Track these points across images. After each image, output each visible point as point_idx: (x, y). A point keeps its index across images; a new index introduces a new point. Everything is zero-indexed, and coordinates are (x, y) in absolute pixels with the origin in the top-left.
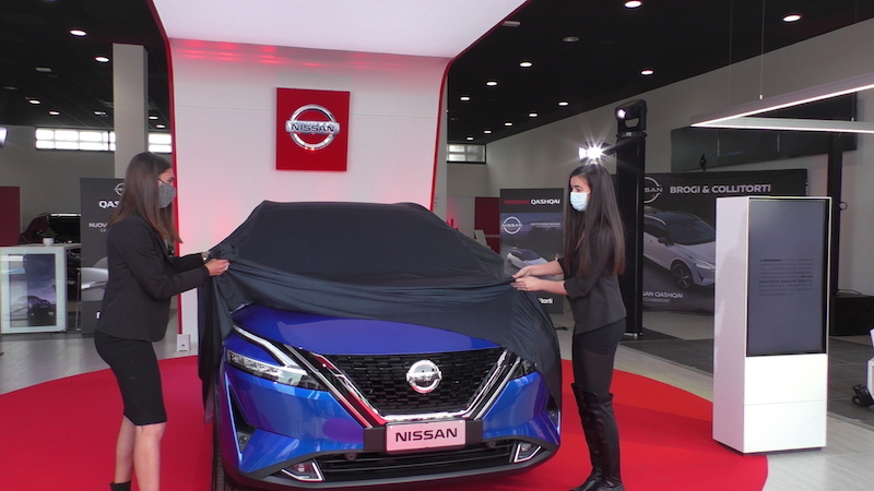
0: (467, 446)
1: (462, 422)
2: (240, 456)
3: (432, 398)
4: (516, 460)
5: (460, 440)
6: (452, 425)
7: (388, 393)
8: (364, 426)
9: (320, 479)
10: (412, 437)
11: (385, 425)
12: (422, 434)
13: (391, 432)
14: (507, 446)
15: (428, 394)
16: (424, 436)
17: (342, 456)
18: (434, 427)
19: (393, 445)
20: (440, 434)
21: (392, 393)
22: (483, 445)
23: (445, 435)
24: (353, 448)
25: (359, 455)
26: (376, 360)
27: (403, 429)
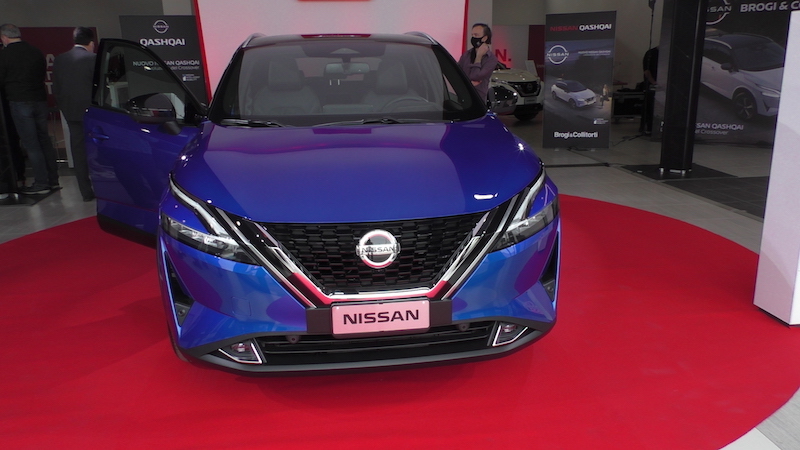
0: (432, 329)
1: (425, 304)
2: (179, 329)
3: (390, 274)
4: (494, 344)
5: (424, 322)
6: (412, 306)
7: (334, 268)
8: (306, 306)
9: (260, 362)
10: (364, 319)
11: (330, 305)
12: (376, 316)
13: (338, 312)
14: (484, 328)
15: (383, 269)
16: (378, 319)
17: (283, 338)
18: (390, 308)
19: (340, 328)
20: (397, 315)
21: (340, 268)
22: (454, 327)
23: (404, 317)
24: (296, 329)
25: (303, 337)
26: (319, 230)
27: (352, 310)
